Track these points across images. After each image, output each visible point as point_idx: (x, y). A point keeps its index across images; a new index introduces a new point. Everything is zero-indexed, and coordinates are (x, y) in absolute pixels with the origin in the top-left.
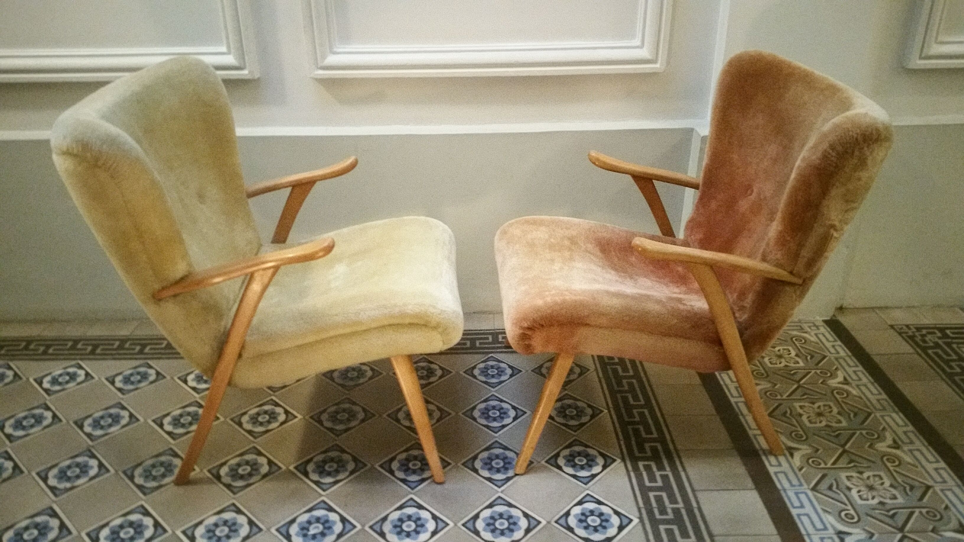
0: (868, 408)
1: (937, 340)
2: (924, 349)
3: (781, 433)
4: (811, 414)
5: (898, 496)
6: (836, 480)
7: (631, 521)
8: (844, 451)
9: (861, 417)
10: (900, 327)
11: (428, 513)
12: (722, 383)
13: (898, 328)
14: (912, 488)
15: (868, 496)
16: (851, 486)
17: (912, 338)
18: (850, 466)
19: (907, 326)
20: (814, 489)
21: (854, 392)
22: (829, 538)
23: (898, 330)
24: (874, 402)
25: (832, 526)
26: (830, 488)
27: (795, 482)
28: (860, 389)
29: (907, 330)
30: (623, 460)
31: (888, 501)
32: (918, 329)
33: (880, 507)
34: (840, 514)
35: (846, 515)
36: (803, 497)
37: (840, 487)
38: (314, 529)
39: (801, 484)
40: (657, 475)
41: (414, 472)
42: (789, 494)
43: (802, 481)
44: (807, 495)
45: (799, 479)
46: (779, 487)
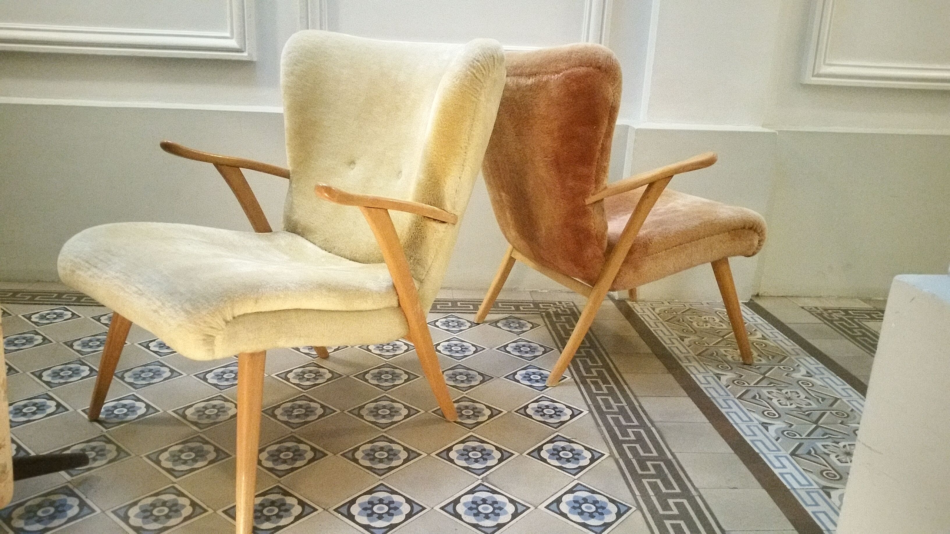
5: (812, 403)
6: (758, 393)
8: (765, 377)
9: (779, 358)
14: (823, 399)
15: (786, 403)
18: (770, 386)
21: (772, 344)
22: (755, 426)
24: (790, 350)
25: (757, 419)
27: (723, 393)
30: (573, 377)
31: (804, 406)
33: (797, 409)
34: (763, 413)
35: (768, 413)
36: (730, 403)
37: (762, 397)
38: (297, 411)
39: (728, 395)
40: (604, 386)
41: (386, 381)
42: (718, 400)
43: (729, 393)
44: (734, 401)
45: (725, 392)
46: (709, 396)
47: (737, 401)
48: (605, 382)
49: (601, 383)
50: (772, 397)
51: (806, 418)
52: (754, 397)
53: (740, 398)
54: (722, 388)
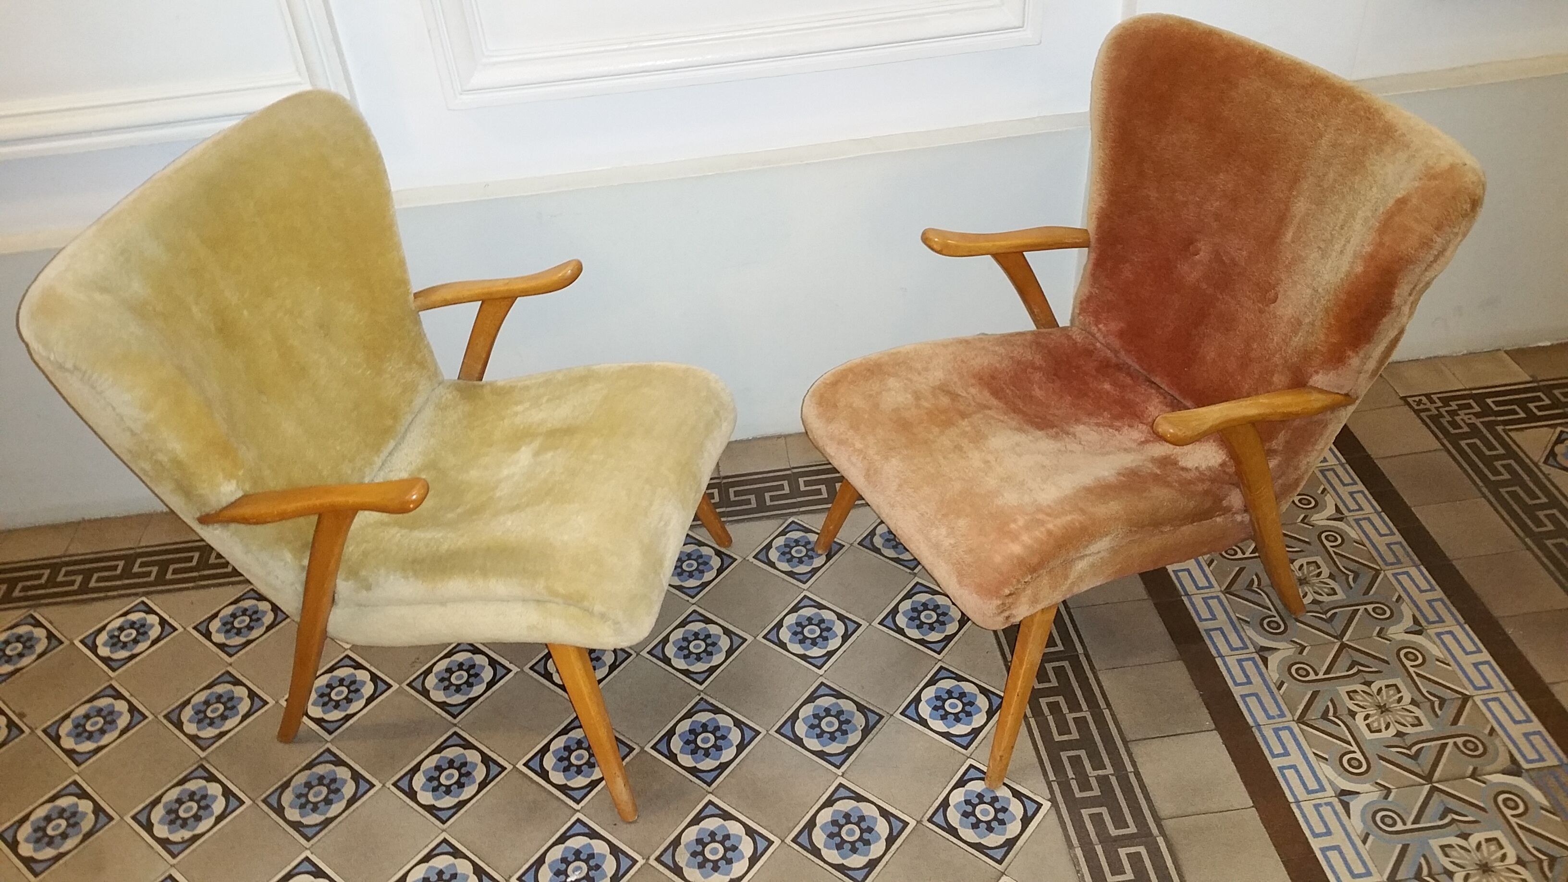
0: (1376, 562)
1: (1474, 420)
2: (1455, 440)
3: (1248, 622)
5: (1423, 720)
6: (1332, 701)
7: (1040, 806)
8: (1343, 646)
9: (1365, 580)
10: (1417, 399)
11: (739, 825)
13: (1414, 401)
14: (1442, 702)
15: (1379, 724)
16: (1355, 709)
17: (1436, 419)
18: (1351, 672)
19: (1428, 396)
20: (1301, 720)
21: (1353, 534)
22: (1327, 804)
23: (1414, 405)
24: (1383, 549)
25: (1331, 783)
26: (1325, 716)
27: (1273, 711)
28: (1360, 527)
29: (1429, 405)
31: (1409, 730)
32: (1446, 401)
33: (1398, 741)
34: (1341, 760)
35: (1350, 762)
36: (1286, 737)
40: (1070, 718)
41: (707, 753)
42: (1266, 732)
43: (1283, 706)
44: (1290, 730)
46: (1250, 721)
47: (1295, 727)
49: (1065, 709)
51: (1413, 765)
52: (1326, 714)
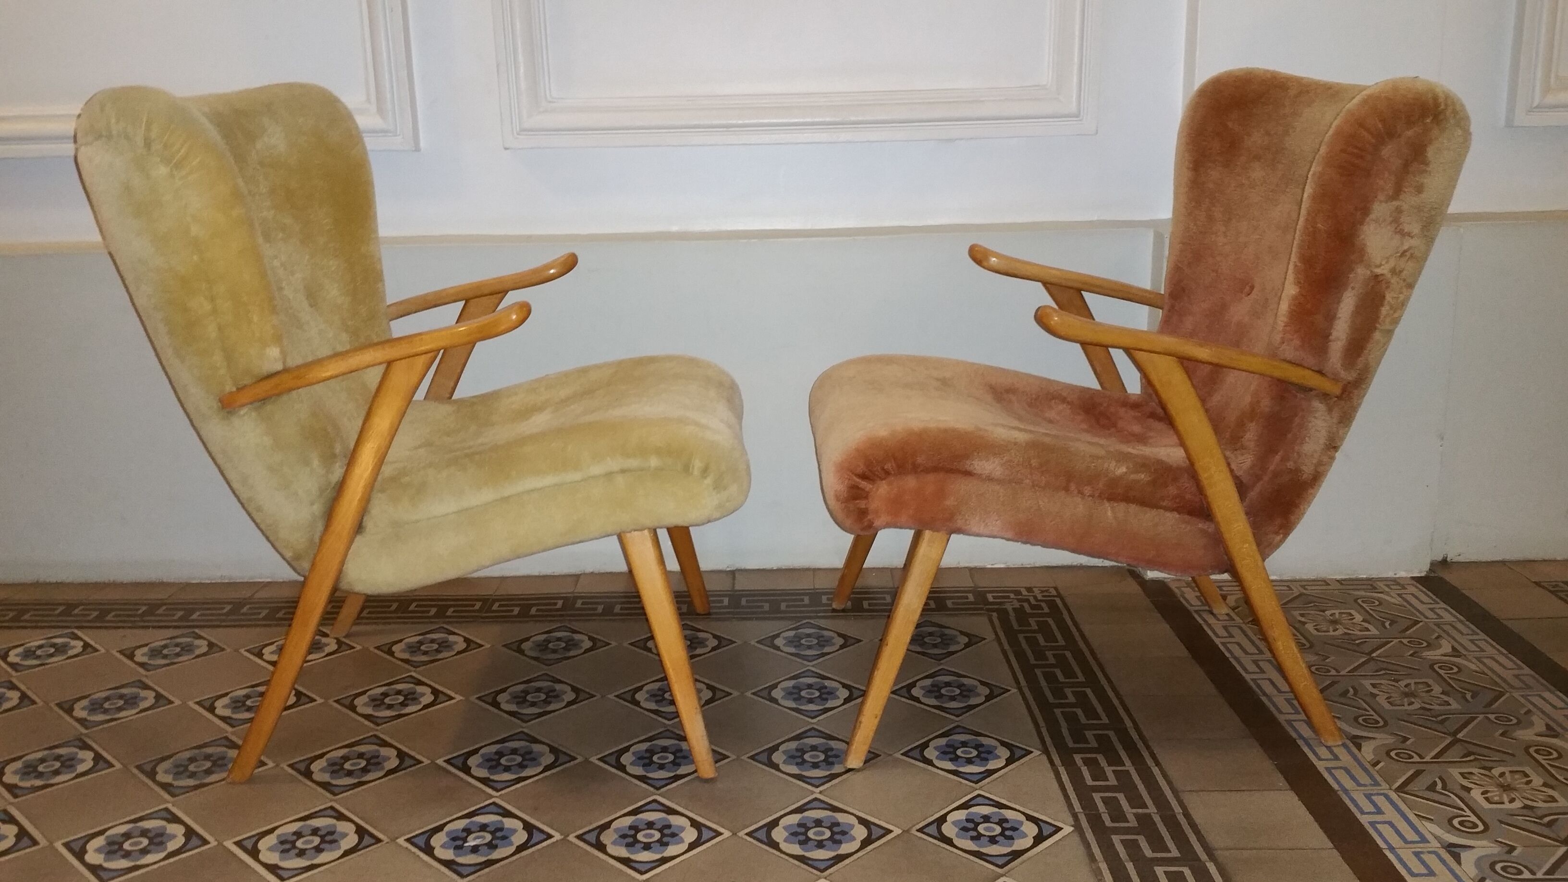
0: (1500, 686)
3: (1338, 718)
4: (1392, 695)
6: (1440, 777)
7: (1058, 829)
8: (1457, 741)
9: (1486, 697)
11: (684, 819)
12: (1228, 655)
15: (1502, 798)
18: (1466, 759)
21: (1472, 666)
22: (1431, 853)
23: (1549, 587)
24: (1510, 678)
25: (1437, 837)
27: (1364, 779)
28: (1482, 662)
30: (1046, 751)
31: (1540, 804)
33: (1526, 812)
34: (1450, 821)
35: (1461, 823)
36: (1380, 801)
37: (1449, 786)
38: (475, 839)
39: (1376, 784)
40: (1109, 770)
41: (662, 767)
42: (1355, 795)
43: (1379, 779)
44: (1387, 797)
45: (1371, 777)
46: (1335, 786)
47: (1394, 796)
48: (1114, 760)
49: (1103, 762)
50: (1471, 785)
51: (1546, 831)
52: (1432, 787)
53: (1400, 789)
54: (1365, 770)
